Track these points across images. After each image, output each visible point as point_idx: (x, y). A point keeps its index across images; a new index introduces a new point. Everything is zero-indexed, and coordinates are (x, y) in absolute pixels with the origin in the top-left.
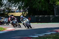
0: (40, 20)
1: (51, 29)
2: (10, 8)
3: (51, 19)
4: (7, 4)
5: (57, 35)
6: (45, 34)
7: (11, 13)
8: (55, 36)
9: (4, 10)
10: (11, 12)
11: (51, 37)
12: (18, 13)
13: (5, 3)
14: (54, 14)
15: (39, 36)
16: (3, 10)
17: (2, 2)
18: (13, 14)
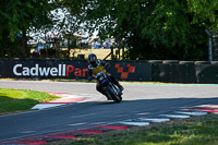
0: (162, 74)
1: (192, 103)
2: (75, 34)
3: (197, 73)
4: (66, 22)
5: (209, 123)
6: (171, 119)
7: (77, 50)
8: (199, 124)
10: (77, 47)
11: (187, 128)
14: (206, 58)
15: (151, 122)
16: (55, 39)
17: (52, 16)
18: (83, 52)
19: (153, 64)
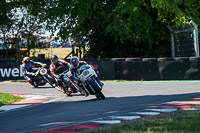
0: (125, 72)
1: (160, 100)
3: (161, 69)
5: (180, 119)
6: (142, 116)
7: (37, 50)
8: (171, 120)
9: (15, 41)
10: (37, 47)
11: (159, 125)
12: (61, 49)
13: (20, 18)
14: (168, 54)
15: (122, 120)
16: (14, 39)
18: (43, 52)
19: (116, 62)
